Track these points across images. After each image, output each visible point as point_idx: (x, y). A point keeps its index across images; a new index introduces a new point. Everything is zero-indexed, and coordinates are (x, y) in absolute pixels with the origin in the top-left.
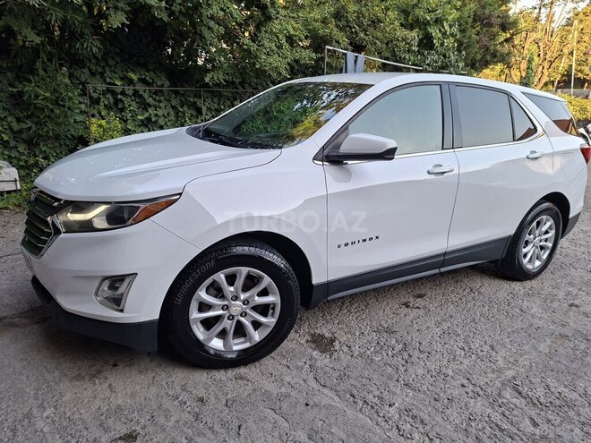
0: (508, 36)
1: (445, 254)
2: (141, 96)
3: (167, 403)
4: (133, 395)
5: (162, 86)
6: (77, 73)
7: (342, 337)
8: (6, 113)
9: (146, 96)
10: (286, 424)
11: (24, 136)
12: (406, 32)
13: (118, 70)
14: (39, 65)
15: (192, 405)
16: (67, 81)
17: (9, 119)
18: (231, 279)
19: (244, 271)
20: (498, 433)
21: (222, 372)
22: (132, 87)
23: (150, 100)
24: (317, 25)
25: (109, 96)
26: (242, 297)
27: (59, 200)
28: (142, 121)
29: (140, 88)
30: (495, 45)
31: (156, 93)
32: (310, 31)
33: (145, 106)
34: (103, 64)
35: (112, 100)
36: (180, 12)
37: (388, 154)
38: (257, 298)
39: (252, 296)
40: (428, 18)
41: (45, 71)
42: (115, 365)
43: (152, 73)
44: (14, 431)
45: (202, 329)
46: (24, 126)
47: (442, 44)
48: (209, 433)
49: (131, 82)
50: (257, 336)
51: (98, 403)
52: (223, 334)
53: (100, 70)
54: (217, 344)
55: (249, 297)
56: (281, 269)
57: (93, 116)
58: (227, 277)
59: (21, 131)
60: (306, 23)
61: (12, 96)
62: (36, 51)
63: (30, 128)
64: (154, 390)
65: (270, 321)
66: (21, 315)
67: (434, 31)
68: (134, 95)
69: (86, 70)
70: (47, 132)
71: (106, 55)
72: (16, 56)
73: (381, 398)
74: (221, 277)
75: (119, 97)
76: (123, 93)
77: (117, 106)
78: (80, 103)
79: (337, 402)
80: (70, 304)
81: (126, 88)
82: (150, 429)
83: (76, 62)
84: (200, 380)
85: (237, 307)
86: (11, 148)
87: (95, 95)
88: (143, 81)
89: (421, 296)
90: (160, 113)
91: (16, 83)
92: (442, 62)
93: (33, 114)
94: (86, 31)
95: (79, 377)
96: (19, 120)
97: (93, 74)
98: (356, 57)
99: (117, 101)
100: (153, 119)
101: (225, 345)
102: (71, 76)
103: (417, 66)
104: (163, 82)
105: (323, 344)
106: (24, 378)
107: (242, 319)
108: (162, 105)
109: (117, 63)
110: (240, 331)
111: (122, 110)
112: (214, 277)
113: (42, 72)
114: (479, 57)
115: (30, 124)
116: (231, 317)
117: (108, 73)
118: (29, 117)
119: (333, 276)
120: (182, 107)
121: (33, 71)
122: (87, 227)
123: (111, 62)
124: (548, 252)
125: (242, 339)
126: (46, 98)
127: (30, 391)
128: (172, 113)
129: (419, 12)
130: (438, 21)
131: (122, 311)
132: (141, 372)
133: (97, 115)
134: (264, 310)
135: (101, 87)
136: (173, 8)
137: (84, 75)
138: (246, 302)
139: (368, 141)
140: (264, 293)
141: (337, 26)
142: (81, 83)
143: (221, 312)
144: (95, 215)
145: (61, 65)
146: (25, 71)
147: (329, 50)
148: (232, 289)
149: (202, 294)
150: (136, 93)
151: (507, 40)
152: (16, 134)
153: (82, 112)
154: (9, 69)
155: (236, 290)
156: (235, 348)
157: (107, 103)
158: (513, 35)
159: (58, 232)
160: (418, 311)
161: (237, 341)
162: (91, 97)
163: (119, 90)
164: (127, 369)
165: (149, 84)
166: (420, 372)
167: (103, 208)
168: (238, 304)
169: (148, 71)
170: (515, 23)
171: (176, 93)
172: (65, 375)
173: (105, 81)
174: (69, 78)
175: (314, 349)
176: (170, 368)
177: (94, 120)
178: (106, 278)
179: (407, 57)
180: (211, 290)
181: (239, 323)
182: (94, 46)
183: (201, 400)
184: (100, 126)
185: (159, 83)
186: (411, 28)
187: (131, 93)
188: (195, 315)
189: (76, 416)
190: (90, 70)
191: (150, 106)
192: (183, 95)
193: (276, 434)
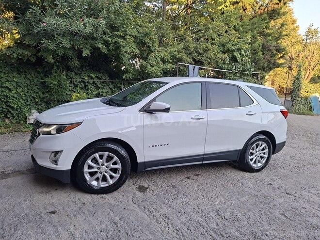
0: (282, 55)
1: (204, 155)
2: (96, 84)
3: (71, 204)
4: (59, 200)
5: (106, 79)
6: (69, 74)
7: (152, 187)
8: (39, 90)
9: (98, 84)
10: (113, 214)
11: (45, 100)
12: (222, 55)
13: (87, 73)
14: (53, 71)
15: (80, 205)
16: (65, 77)
17: (39, 93)
18: (101, 157)
19: (106, 154)
20: (199, 226)
21: (96, 195)
22: (92, 80)
23: (100, 86)
24: (176, 53)
25: (82, 84)
26: (106, 164)
27: (41, 123)
28: (96, 94)
29: (96, 80)
30: (275, 59)
31: (103, 82)
32: (172, 56)
33: (98, 88)
34: (81, 70)
35: (83, 85)
36: (113, 49)
37: (167, 110)
38: (111, 165)
39: (110, 164)
40: (233, 48)
41: (56, 73)
42: (56, 190)
43: (101, 74)
44: (14, 207)
45: (89, 176)
46: (45, 96)
47: (242, 60)
48: (82, 214)
49: (92, 78)
50: (111, 182)
51: (46, 201)
52: (97, 179)
53: (79, 72)
54: (95, 183)
55: (109, 165)
56: (123, 156)
57: (75, 92)
58: (100, 156)
59: (44, 98)
60: (170, 53)
61: (42, 83)
62: (53, 65)
63: (47, 96)
64: (67, 199)
65: (117, 176)
66: (27, 170)
67: (237, 54)
68: (93, 83)
69: (73, 73)
70: (54, 98)
71: (82, 67)
72: (45, 67)
73: (156, 210)
74: (97, 155)
75: (87, 84)
76: (88, 82)
77: (86, 88)
78: (70, 86)
79: (137, 209)
80: (40, 162)
81: (90, 80)
82: (61, 211)
83: (69, 69)
84: (86, 197)
85: (103, 168)
86: (39, 105)
87: (76, 83)
88: (98, 77)
89: (197, 175)
90: (104, 91)
91: (44, 78)
92: (242, 68)
93: (49, 91)
94: (73, 57)
95: (42, 192)
96: (43, 93)
97: (76, 74)
98: (194, 67)
99: (86, 86)
100: (101, 94)
101: (98, 184)
102: (67, 75)
103: (229, 70)
104: (106, 77)
105: (142, 189)
106: (22, 191)
107: (105, 174)
108: (105, 87)
109: (87, 70)
110: (104, 179)
111: (88, 89)
112: (94, 155)
113: (54, 74)
114: (266, 65)
115: (47, 95)
116: (101, 173)
117: (83, 74)
118: (48, 92)
119: (147, 160)
120: (114, 88)
121: (51, 74)
122: (49, 133)
123: (84, 69)
124: (265, 159)
125: (106, 183)
126: (55, 84)
127: (23, 195)
128: (110, 91)
129: (229, 46)
130: (239, 50)
131: (57, 165)
132: (65, 193)
133: (76, 92)
134: (115, 171)
135: (79, 80)
136: (110, 48)
137: (72, 74)
138: (107, 167)
139: (160, 105)
140: (115, 163)
141: (186, 53)
142: (71, 78)
143: (97, 170)
144: (52, 129)
145: (63, 71)
146: (48, 73)
147: (179, 64)
148: (101, 161)
149: (89, 162)
150: (94, 82)
151: (281, 57)
152: (42, 99)
153: (70, 90)
154: (42, 72)
155: (103, 161)
156: (102, 186)
157: (81, 86)
158: (284, 54)
159: (39, 134)
160: (192, 180)
161: (103, 183)
162: (74, 84)
163: (87, 81)
164: (60, 191)
165: (100, 79)
166: (178, 202)
167: (55, 126)
168: (104, 168)
169: (100, 73)
170: (284, 49)
171: (112, 82)
172: (37, 191)
173: (81, 77)
174: (66, 76)
175: (137, 191)
176: (76, 193)
177: (74, 94)
178: (53, 152)
179: (223, 66)
180: (94, 161)
181: (104, 175)
182: (76, 63)
183: (84, 204)
184: (77, 96)
185: (104, 78)
186: (224, 53)
187: (92, 82)
188: (86, 169)
189: (36, 204)
190: (75, 73)
191: (100, 88)
192: (115, 83)
193: (107, 217)
